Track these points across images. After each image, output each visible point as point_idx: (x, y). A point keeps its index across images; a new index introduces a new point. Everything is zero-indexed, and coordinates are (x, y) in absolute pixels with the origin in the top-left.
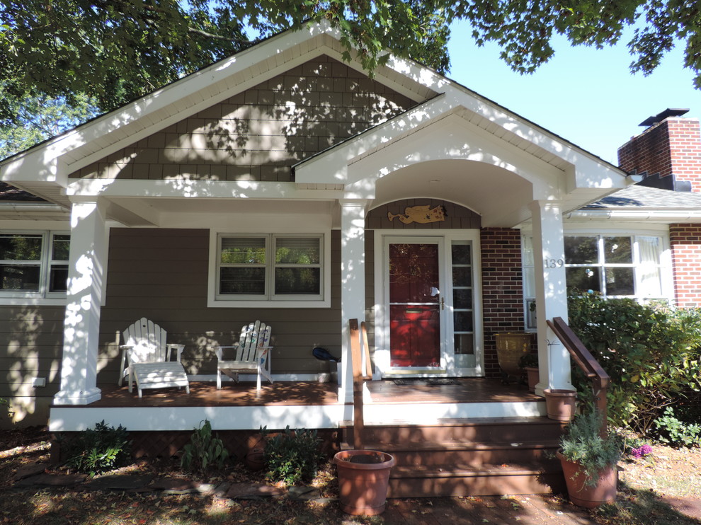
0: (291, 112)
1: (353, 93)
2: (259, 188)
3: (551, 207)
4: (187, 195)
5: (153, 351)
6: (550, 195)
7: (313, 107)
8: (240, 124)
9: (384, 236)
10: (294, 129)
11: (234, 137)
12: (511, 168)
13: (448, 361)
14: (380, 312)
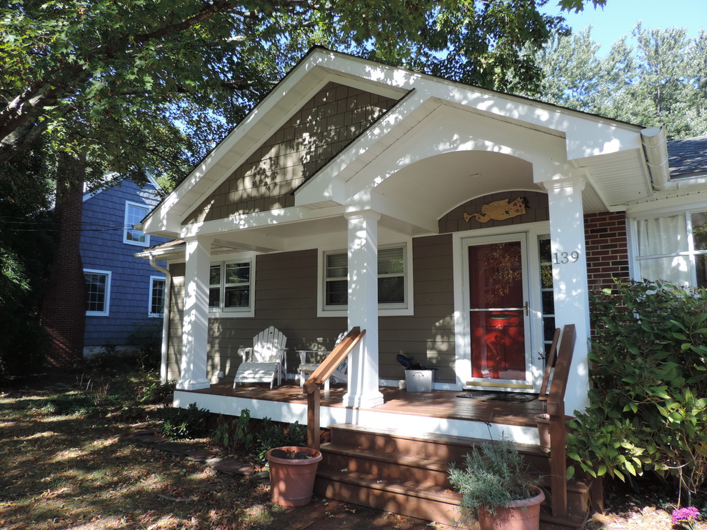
0: (306, 142)
1: (353, 111)
2: (285, 213)
3: (562, 188)
4: (241, 227)
5: (274, 354)
6: (554, 174)
7: (322, 132)
8: (273, 162)
9: (462, 238)
10: (308, 157)
11: (269, 173)
12: (506, 150)
13: (537, 375)
14: (461, 320)
